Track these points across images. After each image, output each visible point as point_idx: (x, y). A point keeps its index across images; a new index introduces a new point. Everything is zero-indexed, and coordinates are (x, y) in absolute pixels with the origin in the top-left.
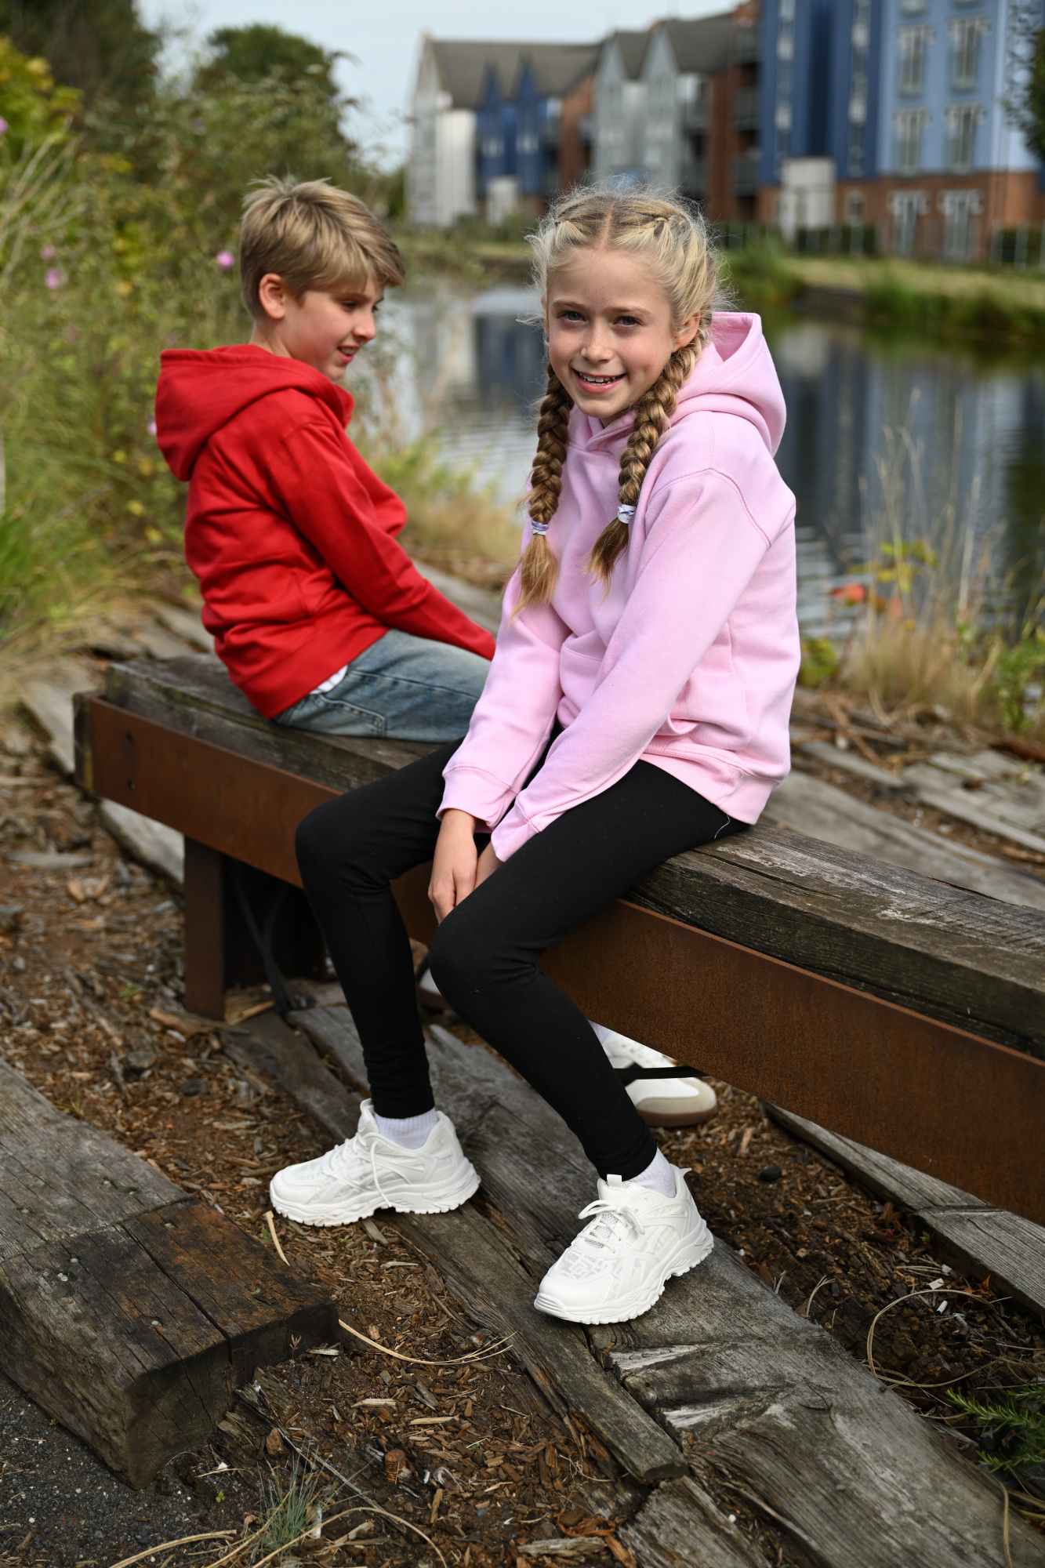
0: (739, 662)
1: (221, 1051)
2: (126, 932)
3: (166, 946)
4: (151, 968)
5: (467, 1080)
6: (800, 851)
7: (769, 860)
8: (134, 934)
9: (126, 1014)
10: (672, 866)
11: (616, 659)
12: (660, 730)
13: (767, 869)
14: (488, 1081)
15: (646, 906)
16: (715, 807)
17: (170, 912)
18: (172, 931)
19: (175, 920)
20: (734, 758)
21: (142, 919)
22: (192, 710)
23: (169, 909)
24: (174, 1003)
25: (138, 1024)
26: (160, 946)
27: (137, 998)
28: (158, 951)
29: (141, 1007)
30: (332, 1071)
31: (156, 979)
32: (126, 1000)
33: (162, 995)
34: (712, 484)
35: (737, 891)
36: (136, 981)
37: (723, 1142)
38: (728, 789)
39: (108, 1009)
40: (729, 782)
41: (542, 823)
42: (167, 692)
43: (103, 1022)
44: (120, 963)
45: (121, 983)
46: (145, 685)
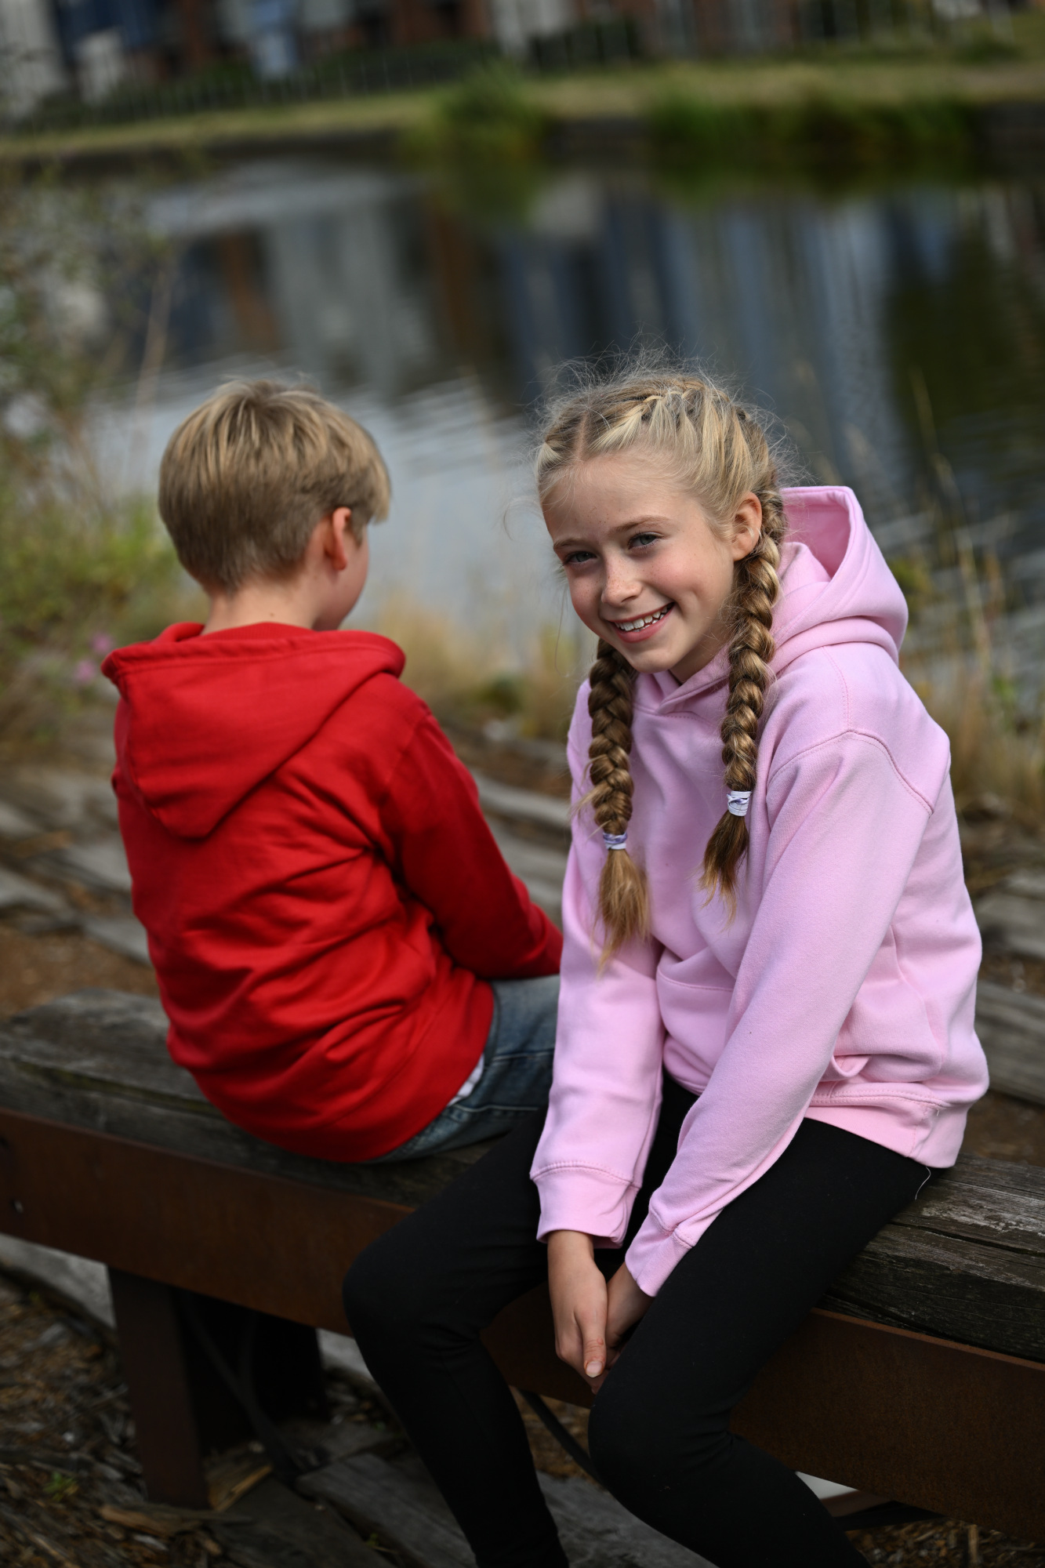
0: (907, 963)
1: (224, 1557)
2: (11, 1386)
3: (80, 1399)
4: (69, 1437)
5: (581, 1537)
6: (1031, 1194)
7: (999, 1219)
8: (26, 1386)
9: (63, 1519)
10: (874, 1254)
11: (750, 996)
12: (824, 1077)
13: (1004, 1237)
14: (609, 1531)
15: (845, 1311)
16: (910, 1161)
17: (64, 1342)
18: (78, 1372)
19: (74, 1353)
20: (924, 1092)
21: (26, 1358)
22: (94, 1095)
23: (60, 1336)
24: (123, 1487)
25: (90, 1534)
26: (69, 1399)
27: (71, 1490)
28: (68, 1408)
29: (83, 1505)
30: (385, 1555)
31: (84, 1454)
32: (58, 1497)
33: (106, 1480)
34: (852, 751)
35: (978, 1281)
36: (60, 1464)
37: (943, 1553)
38: (922, 1133)
39: (36, 1516)
40: (922, 1123)
41: (692, 1233)
42: (50, 1074)
43: (41, 1541)
44: (23, 1436)
45: (38, 1470)
46: (12, 1067)
